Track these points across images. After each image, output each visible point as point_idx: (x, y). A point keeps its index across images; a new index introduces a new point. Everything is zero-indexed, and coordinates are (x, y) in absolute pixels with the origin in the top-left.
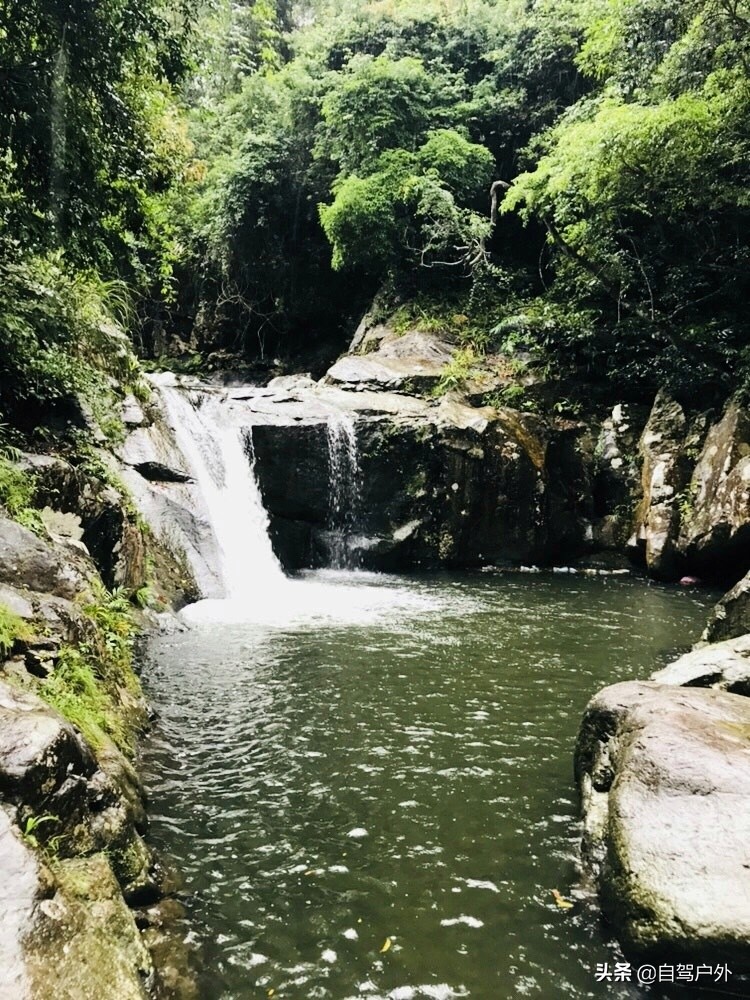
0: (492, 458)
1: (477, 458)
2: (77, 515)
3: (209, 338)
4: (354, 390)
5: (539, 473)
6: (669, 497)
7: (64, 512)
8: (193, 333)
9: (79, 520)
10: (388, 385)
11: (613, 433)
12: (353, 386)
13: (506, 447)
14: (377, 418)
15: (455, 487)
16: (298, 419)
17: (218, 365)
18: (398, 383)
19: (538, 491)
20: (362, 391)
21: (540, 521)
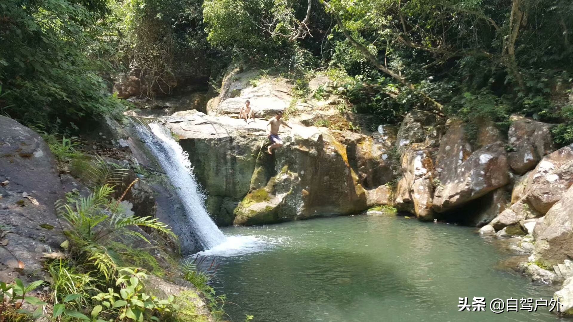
0: (322, 156)
1: (313, 156)
2: (130, 202)
4: (238, 118)
6: (425, 175)
9: (131, 205)
10: (257, 114)
11: (380, 140)
12: (237, 115)
13: (328, 149)
14: (257, 133)
15: (302, 173)
16: (212, 134)
18: (262, 113)
19: (345, 173)
21: (347, 191)
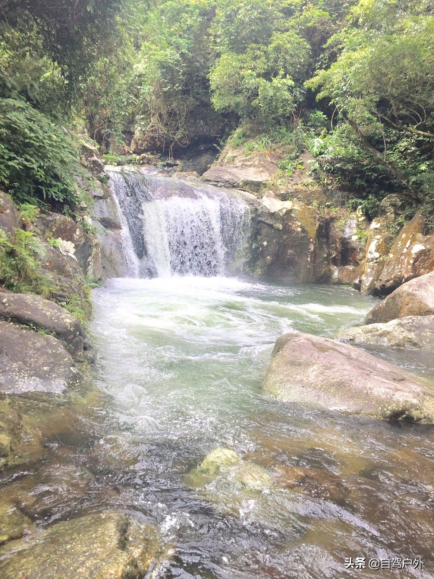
0: (287, 230)
1: (278, 230)
2: (73, 243)
3: (141, 145)
4: (216, 186)
5: (311, 240)
6: (376, 259)
7: (67, 241)
8: (132, 141)
9: (73, 245)
10: (235, 185)
11: (355, 221)
12: (216, 183)
13: (295, 224)
15: (265, 243)
17: (145, 161)
18: (241, 184)
19: (310, 249)
20: (220, 187)
21: (309, 266)
